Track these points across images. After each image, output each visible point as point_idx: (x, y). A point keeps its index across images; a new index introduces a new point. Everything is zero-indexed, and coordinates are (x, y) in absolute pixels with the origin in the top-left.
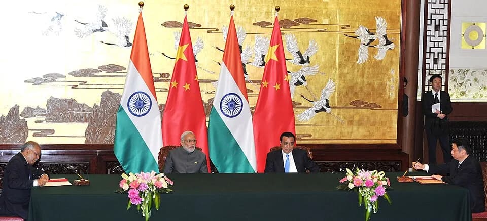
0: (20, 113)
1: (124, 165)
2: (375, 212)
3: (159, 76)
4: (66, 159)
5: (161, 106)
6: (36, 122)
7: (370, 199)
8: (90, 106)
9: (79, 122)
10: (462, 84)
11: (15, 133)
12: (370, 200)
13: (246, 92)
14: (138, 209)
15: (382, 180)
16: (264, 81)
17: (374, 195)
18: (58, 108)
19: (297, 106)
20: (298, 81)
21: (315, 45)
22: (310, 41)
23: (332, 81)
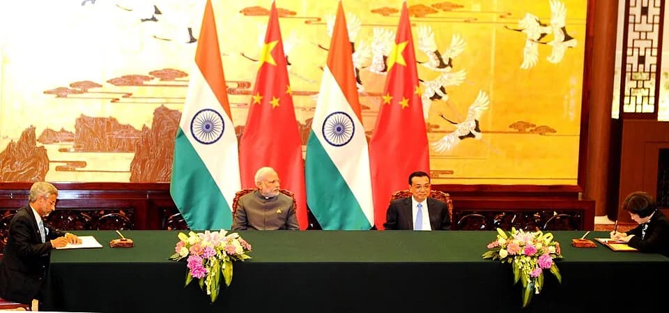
0: (37, 137)
1: (184, 213)
2: (537, 292)
3: (235, 86)
4: (101, 203)
5: (238, 130)
6: (61, 150)
7: (531, 273)
8: (137, 128)
9: (123, 150)
11: (28, 167)
12: (530, 275)
13: (359, 109)
14: (201, 284)
15: (549, 246)
16: (386, 95)
17: (537, 267)
18: (91, 131)
19: (433, 130)
20: (436, 94)
21: (461, 42)
22: (454, 37)
23: (484, 94)
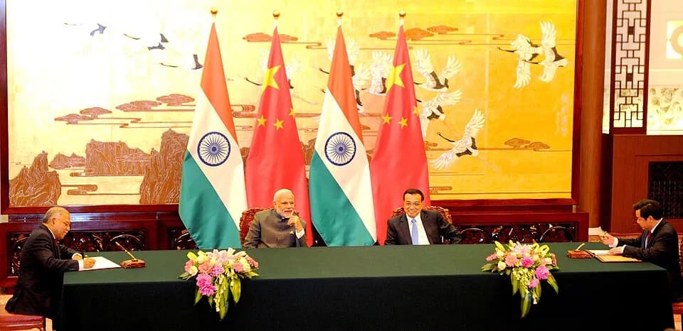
0: (49, 163)
1: (193, 233)
2: (535, 303)
3: (240, 109)
4: (113, 225)
5: (243, 151)
6: (72, 175)
7: (529, 284)
8: (145, 152)
9: (132, 174)
10: (668, 108)
11: (42, 191)
12: (528, 286)
13: (360, 129)
14: (210, 301)
15: (545, 257)
16: (385, 116)
17: (534, 278)
18: (102, 156)
19: (432, 148)
20: (433, 113)
21: (456, 64)
22: (449, 58)
23: (480, 112)
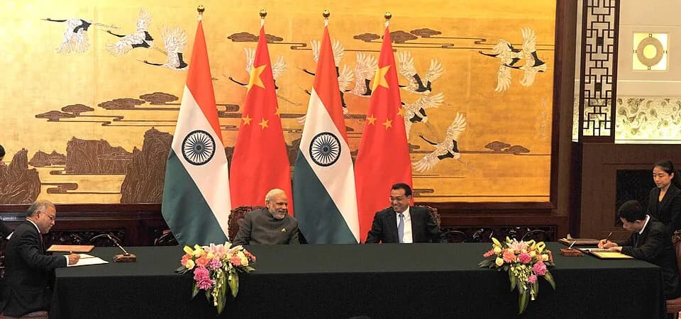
0: (29, 161)
2: (533, 299)
3: (224, 109)
6: (52, 173)
8: (127, 151)
9: (114, 173)
10: (634, 118)
11: (20, 190)
12: (526, 282)
14: (208, 296)
15: (542, 254)
16: (370, 117)
17: (532, 274)
18: (83, 154)
19: (414, 150)
20: (416, 115)
21: (439, 67)
22: (432, 61)
23: (462, 115)
